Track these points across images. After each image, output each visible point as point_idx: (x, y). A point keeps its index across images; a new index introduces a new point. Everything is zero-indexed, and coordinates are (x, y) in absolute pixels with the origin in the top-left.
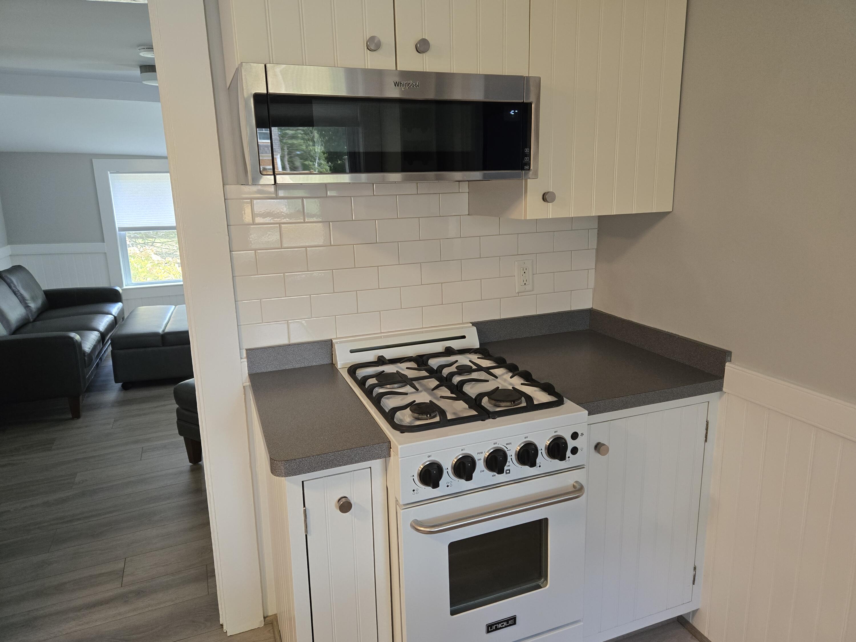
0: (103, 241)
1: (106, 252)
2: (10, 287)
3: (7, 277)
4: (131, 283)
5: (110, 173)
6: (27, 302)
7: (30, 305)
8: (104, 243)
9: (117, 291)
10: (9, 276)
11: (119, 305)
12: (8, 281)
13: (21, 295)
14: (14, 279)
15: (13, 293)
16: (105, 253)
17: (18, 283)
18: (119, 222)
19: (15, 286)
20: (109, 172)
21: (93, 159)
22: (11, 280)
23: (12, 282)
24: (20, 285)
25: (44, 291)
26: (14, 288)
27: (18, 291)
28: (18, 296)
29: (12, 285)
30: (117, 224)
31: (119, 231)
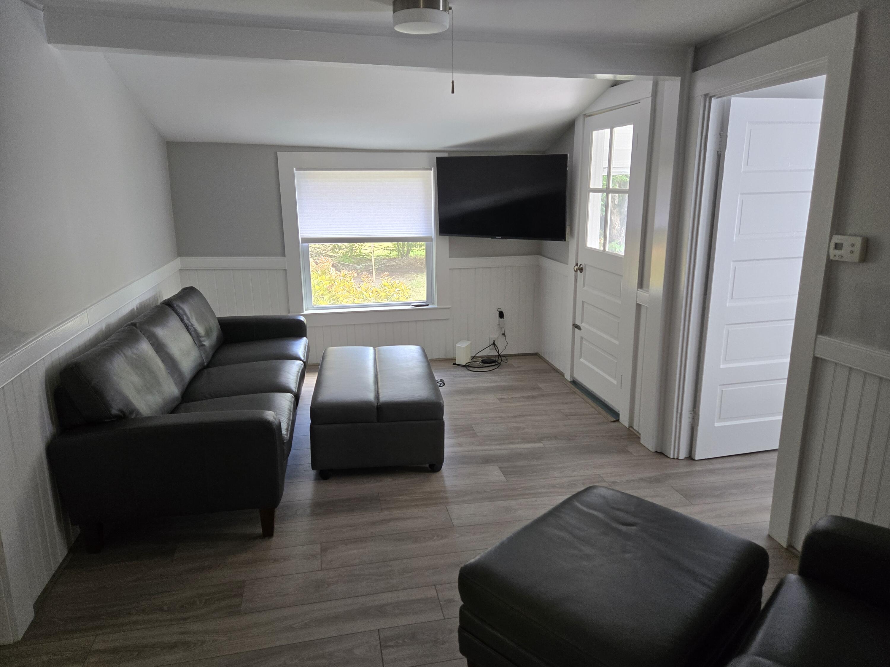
0: (284, 255)
1: (286, 268)
2: (182, 320)
3: (179, 307)
4: (311, 307)
5: (296, 170)
6: (202, 339)
7: (204, 343)
8: (285, 258)
9: (301, 322)
10: (182, 305)
11: (304, 341)
12: (181, 312)
13: (195, 330)
14: (186, 308)
15: (185, 327)
16: (285, 270)
17: (191, 315)
18: (304, 232)
19: (188, 319)
20: (295, 168)
21: (278, 153)
22: (184, 311)
23: (185, 314)
24: (194, 318)
25: (219, 321)
26: (187, 322)
27: (192, 325)
28: (191, 332)
29: (185, 318)
30: (301, 235)
31: (302, 243)
